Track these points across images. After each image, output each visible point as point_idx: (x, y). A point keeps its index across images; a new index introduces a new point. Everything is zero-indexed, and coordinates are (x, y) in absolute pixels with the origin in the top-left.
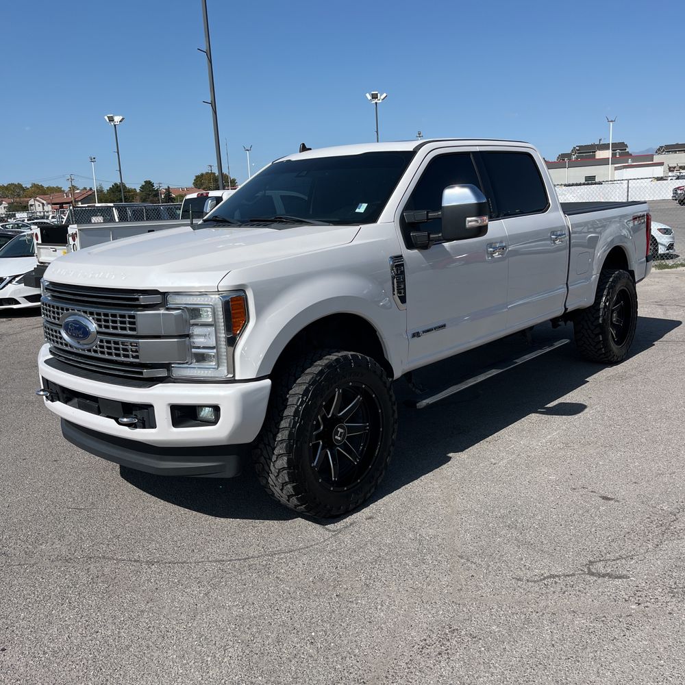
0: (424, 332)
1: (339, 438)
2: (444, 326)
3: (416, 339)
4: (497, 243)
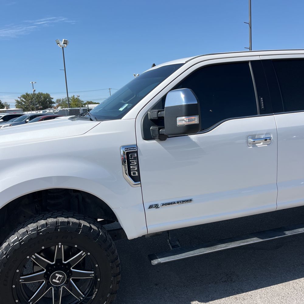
0: (163, 205)
1: (58, 282)
2: (191, 200)
3: (153, 210)
4: (262, 134)
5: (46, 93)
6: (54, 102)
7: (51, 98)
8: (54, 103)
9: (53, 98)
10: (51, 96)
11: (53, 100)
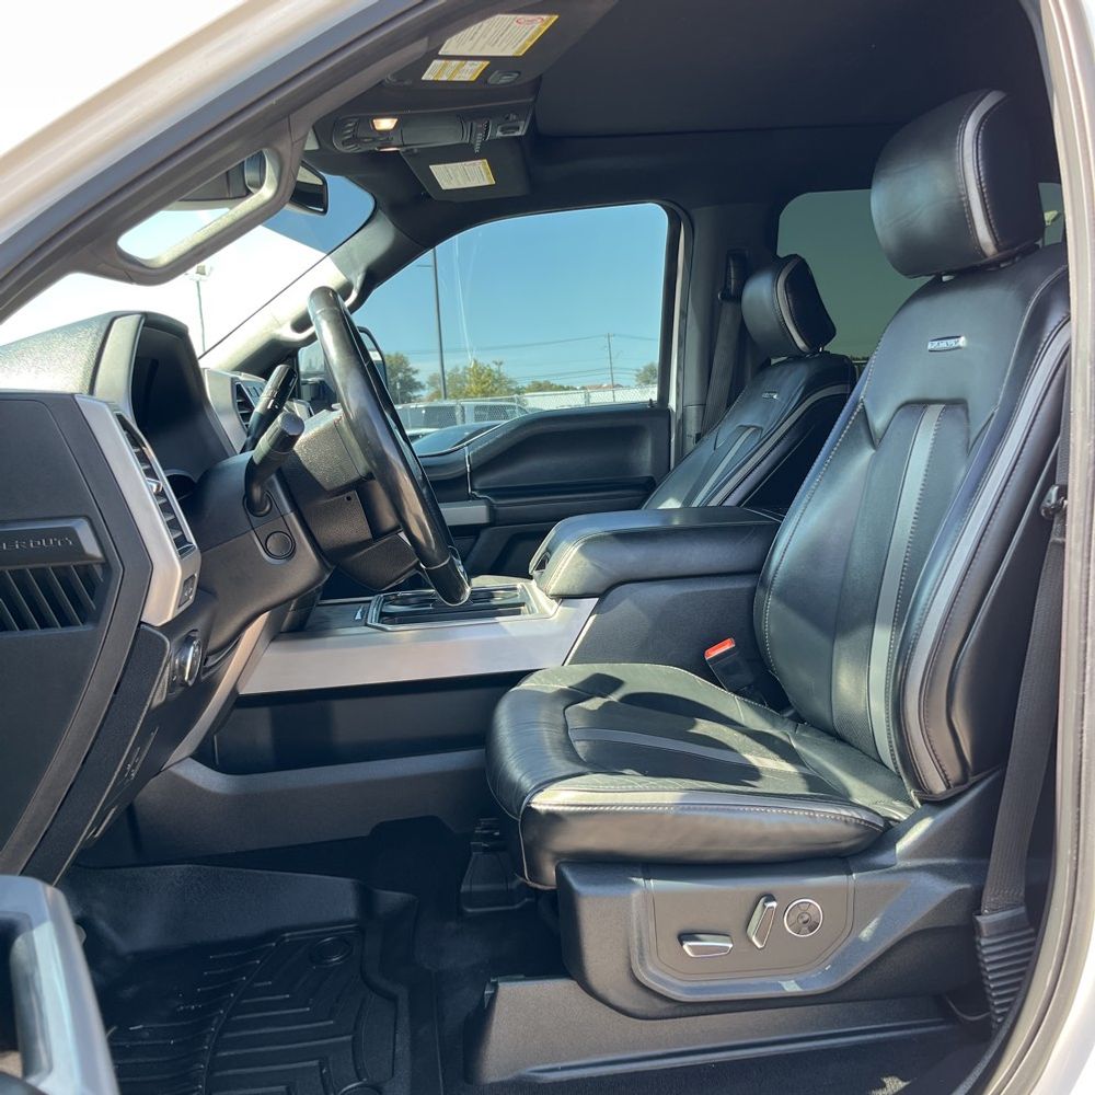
5: (397, 354)
6: (419, 383)
7: (409, 370)
8: (418, 386)
9: (416, 372)
10: (413, 365)
11: (417, 378)
